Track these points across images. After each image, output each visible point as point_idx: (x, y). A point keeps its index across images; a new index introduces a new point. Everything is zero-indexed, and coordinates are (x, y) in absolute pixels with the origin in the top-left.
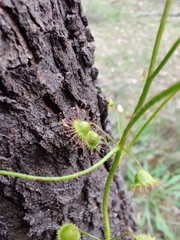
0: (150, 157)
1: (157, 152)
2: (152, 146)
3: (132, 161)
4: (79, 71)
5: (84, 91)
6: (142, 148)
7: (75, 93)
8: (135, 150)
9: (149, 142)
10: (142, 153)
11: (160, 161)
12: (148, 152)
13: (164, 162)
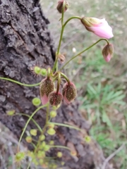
0: (103, 79)
1: (108, 77)
2: (105, 72)
3: (92, 82)
4: (41, 43)
5: (43, 50)
6: (98, 74)
7: (39, 51)
8: (94, 75)
9: (103, 70)
10: (98, 77)
11: (109, 82)
12: (102, 76)
13: (112, 83)
